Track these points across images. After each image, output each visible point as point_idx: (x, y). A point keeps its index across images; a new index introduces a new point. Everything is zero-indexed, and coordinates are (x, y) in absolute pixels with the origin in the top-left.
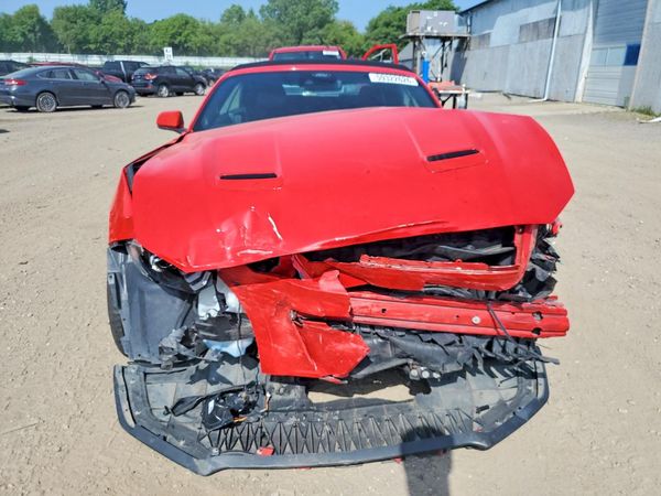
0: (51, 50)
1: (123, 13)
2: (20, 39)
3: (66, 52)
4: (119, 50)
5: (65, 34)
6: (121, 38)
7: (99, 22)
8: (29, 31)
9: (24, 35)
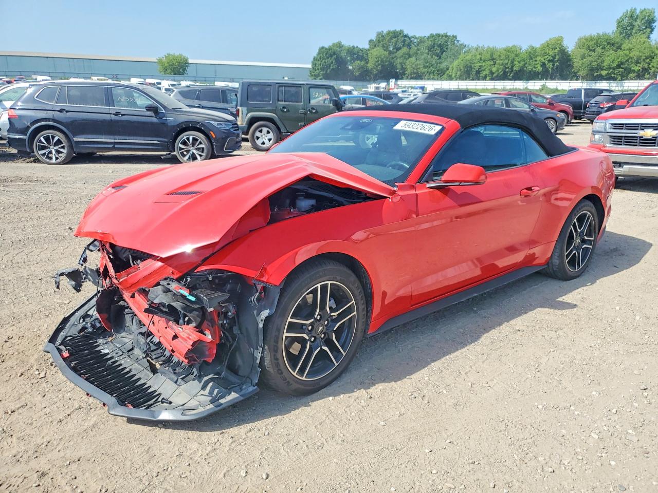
0: (564, 78)
1: (649, 37)
2: (539, 69)
3: (577, 79)
4: (632, 75)
5: (581, 62)
6: (637, 62)
7: (619, 48)
8: (549, 61)
9: (543, 65)
